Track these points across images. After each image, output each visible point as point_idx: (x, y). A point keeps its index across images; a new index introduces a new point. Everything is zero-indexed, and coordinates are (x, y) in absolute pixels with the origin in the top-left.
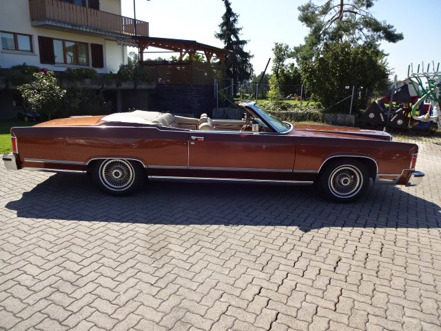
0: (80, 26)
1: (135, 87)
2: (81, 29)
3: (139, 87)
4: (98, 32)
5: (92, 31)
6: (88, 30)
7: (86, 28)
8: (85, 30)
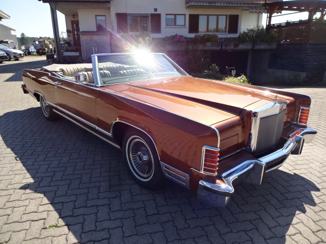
0: (215, 3)
1: (253, 47)
2: (216, 5)
3: (257, 47)
4: (231, 5)
5: (225, 5)
6: (222, 5)
7: (221, 3)
8: (219, 5)
